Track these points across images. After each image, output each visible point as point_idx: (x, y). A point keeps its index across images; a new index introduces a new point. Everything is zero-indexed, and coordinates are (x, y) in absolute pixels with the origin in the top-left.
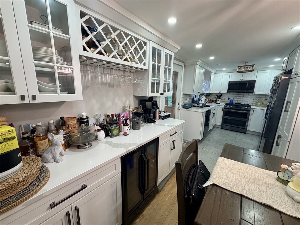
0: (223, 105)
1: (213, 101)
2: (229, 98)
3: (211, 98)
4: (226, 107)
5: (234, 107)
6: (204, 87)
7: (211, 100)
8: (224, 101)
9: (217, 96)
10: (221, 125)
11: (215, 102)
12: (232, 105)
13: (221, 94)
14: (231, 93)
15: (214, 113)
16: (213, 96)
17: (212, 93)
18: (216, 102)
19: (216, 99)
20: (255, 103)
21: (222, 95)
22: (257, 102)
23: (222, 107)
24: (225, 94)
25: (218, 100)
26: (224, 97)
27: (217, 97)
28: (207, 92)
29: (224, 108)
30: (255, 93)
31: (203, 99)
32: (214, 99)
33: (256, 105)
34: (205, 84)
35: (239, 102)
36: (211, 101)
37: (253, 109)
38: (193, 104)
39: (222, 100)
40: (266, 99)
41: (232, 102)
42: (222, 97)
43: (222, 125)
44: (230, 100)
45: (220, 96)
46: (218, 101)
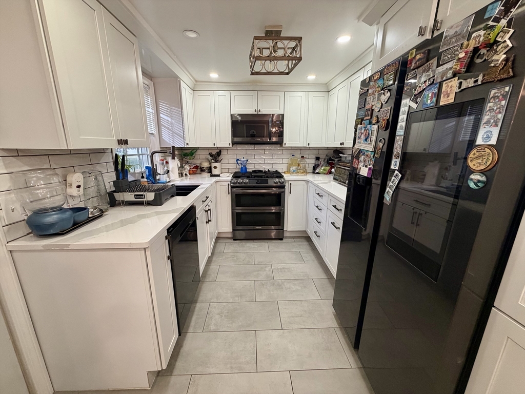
0: (227, 177)
1: (202, 170)
2: (238, 160)
3: (198, 162)
4: (236, 183)
5: (253, 182)
6: (168, 128)
7: (197, 167)
8: (228, 166)
9: (210, 154)
10: (231, 231)
11: (208, 173)
12: (248, 177)
13: (218, 151)
14: (239, 147)
15: (207, 208)
16: (202, 157)
17: (197, 149)
18: (210, 170)
19: (210, 164)
20: (286, 166)
21: (220, 151)
22: (290, 165)
23: (226, 184)
24: (227, 148)
25: (214, 165)
26: (228, 157)
27: (210, 158)
28: (179, 144)
29: (232, 187)
30: (285, 145)
31: (173, 168)
32: (206, 165)
33: (288, 171)
34: (169, 119)
35: (258, 167)
36: (198, 170)
37: (290, 182)
38: (119, 196)
39: (224, 166)
40: (302, 157)
41: (246, 168)
42: (222, 157)
43: (233, 230)
44: (241, 164)
45: (216, 155)
46: (215, 167)
